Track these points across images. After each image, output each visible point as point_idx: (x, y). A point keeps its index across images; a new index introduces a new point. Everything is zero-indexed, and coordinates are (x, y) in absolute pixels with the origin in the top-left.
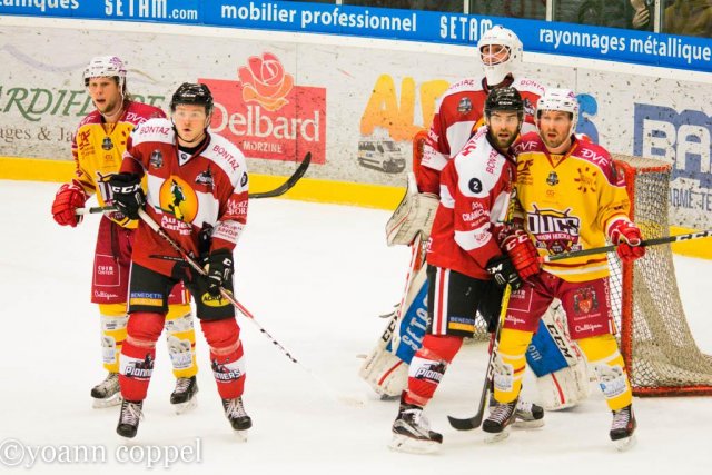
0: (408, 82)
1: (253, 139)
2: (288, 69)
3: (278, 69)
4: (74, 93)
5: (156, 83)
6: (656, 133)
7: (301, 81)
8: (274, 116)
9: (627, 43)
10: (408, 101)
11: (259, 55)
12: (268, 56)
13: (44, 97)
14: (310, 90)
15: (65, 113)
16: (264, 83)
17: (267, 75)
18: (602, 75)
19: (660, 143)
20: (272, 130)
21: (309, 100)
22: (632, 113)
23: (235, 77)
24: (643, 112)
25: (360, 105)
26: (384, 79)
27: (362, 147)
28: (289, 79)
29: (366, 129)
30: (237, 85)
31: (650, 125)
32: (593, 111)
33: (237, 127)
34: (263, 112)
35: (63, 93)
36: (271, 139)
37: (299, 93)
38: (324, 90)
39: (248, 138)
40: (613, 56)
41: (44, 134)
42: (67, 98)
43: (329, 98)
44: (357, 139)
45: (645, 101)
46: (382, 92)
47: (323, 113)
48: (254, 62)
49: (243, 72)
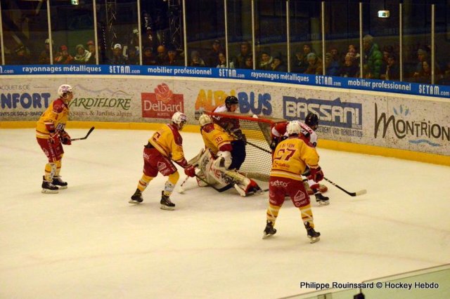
0: (210, 91)
1: (161, 112)
2: (170, 88)
3: (167, 88)
4: (101, 99)
5: (128, 95)
6: (290, 106)
7: (175, 92)
8: (167, 104)
9: (280, 76)
10: (210, 97)
11: (161, 84)
12: (164, 84)
13: (91, 101)
14: (178, 95)
15: (98, 106)
16: (163, 93)
17: (164, 91)
18: (272, 87)
19: (291, 109)
20: (166, 109)
21: (178, 99)
22: (282, 99)
23: (153, 92)
24: (286, 99)
25: (195, 99)
26: (202, 90)
27: (196, 113)
28: (171, 92)
29: (197, 108)
30: (154, 94)
31: (288, 103)
32: (270, 99)
33: (155, 108)
34: (163, 103)
35: (97, 99)
36: (166, 112)
37: (175, 96)
38: (182, 95)
39: (159, 112)
40: (275, 80)
41: (92, 113)
42: (99, 101)
43: (184, 98)
44: (194, 111)
45: (286, 95)
46: (201, 95)
47: (183, 103)
48: (159, 86)
49: (156, 90)
